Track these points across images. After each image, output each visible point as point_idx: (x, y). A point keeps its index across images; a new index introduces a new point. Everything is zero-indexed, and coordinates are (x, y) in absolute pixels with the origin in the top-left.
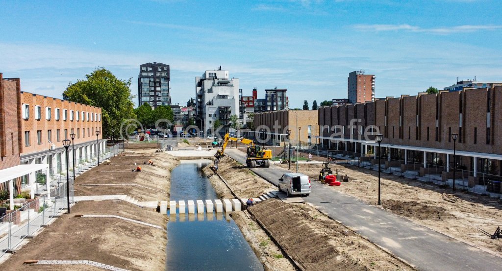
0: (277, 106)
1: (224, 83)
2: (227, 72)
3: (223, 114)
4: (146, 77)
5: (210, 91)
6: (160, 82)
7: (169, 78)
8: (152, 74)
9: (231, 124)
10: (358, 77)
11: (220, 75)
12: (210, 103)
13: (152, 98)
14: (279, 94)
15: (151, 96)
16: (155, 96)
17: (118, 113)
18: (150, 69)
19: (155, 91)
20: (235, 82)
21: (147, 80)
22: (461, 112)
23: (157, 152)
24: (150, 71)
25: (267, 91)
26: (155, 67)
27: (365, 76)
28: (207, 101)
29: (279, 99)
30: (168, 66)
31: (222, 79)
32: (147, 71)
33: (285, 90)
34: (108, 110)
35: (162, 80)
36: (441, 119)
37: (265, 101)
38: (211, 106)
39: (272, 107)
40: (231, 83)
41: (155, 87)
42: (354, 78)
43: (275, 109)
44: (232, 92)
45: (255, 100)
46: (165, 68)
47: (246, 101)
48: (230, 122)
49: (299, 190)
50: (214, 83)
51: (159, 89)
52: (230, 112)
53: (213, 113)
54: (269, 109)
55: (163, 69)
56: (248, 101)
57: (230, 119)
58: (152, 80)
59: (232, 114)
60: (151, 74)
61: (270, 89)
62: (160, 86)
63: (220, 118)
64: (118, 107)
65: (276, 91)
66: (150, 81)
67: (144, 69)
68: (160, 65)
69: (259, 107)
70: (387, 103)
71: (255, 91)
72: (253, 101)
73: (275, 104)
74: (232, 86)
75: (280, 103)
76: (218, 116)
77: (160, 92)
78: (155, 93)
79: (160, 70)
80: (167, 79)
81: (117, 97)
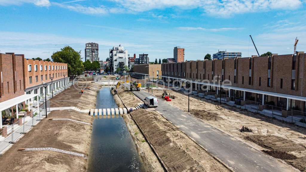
0: (144, 61)
1: (121, 52)
2: (123, 47)
3: (121, 64)
4: (88, 49)
5: (116, 55)
6: (94, 51)
7: (98, 49)
8: (91, 47)
9: (124, 69)
10: (178, 49)
11: (120, 48)
12: (116, 60)
13: (91, 58)
14: (145, 56)
16: (92, 57)
17: (75, 66)
18: (90, 45)
19: (92, 55)
20: (126, 52)
21: (89, 50)
22: (223, 68)
23: (92, 82)
24: (90, 46)
25: (140, 55)
26: (92, 44)
27: (181, 49)
28: (114, 59)
29: (145, 58)
30: (98, 44)
31: (121, 50)
32: (89, 46)
33: (148, 55)
34: (70, 64)
35: (95, 50)
36: (214, 71)
37: (139, 59)
38: (116, 62)
39: (142, 61)
40: (125, 52)
41: (92, 53)
42: (176, 50)
43: (143, 62)
44: (125, 56)
45: (135, 59)
47: (131, 59)
48: (124, 68)
49: (153, 105)
50: (117, 52)
51: (94, 54)
52: (124, 64)
53: (117, 65)
54: (141, 62)
55: (95, 45)
56: (132, 59)
57: (124, 67)
58: (91, 50)
59: (125, 65)
61: (141, 54)
62: (94, 53)
63: (120, 67)
64: (75, 63)
65: (144, 55)
66: (90, 51)
67: (87, 45)
68: (94, 44)
69: (136, 61)
70: (191, 63)
71: (135, 55)
72: (134, 59)
73: (143, 60)
74: (125, 53)
75: (145, 60)
76: (119, 66)
77: (94, 55)
78: (92, 56)
80: (97, 50)
81: (75, 58)
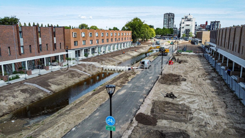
0: (215, 28)
2: (192, 16)
3: (187, 31)
4: (166, 18)
5: (183, 23)
6: (170, 20)
15: (167, 25)
18: (167, 15)
19: (169, 23)
25: (211, 22)
26: (169, 14)
29: (216, 25)
30: (174, 14)
31: (190, 18)
33: (219, 22)
37: (210, 26)
39: (213, 28)
40: (192, 20)
45: (206, 26)
46: (173, 15)
50: (185, 20)
52: (190, 31)
53: (183, 31)
54: (211, 29)
56: (203, 26)
57: (190, 34)
60: (168, 17)
61: (213, 21)
63: (186, 33)
65: (215, 22)
66: (167, 20)
67: (165, 15)
69: (207, 28)
71: (207, 22)
79: (171, 15)
80: (173, 18)
